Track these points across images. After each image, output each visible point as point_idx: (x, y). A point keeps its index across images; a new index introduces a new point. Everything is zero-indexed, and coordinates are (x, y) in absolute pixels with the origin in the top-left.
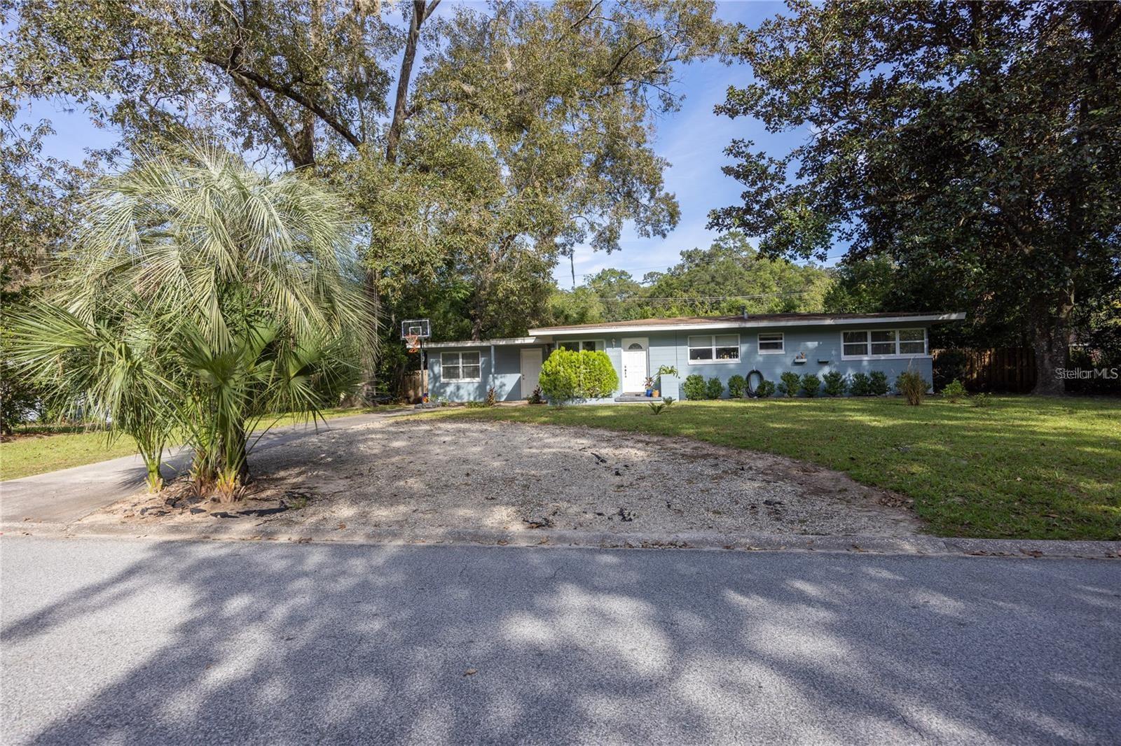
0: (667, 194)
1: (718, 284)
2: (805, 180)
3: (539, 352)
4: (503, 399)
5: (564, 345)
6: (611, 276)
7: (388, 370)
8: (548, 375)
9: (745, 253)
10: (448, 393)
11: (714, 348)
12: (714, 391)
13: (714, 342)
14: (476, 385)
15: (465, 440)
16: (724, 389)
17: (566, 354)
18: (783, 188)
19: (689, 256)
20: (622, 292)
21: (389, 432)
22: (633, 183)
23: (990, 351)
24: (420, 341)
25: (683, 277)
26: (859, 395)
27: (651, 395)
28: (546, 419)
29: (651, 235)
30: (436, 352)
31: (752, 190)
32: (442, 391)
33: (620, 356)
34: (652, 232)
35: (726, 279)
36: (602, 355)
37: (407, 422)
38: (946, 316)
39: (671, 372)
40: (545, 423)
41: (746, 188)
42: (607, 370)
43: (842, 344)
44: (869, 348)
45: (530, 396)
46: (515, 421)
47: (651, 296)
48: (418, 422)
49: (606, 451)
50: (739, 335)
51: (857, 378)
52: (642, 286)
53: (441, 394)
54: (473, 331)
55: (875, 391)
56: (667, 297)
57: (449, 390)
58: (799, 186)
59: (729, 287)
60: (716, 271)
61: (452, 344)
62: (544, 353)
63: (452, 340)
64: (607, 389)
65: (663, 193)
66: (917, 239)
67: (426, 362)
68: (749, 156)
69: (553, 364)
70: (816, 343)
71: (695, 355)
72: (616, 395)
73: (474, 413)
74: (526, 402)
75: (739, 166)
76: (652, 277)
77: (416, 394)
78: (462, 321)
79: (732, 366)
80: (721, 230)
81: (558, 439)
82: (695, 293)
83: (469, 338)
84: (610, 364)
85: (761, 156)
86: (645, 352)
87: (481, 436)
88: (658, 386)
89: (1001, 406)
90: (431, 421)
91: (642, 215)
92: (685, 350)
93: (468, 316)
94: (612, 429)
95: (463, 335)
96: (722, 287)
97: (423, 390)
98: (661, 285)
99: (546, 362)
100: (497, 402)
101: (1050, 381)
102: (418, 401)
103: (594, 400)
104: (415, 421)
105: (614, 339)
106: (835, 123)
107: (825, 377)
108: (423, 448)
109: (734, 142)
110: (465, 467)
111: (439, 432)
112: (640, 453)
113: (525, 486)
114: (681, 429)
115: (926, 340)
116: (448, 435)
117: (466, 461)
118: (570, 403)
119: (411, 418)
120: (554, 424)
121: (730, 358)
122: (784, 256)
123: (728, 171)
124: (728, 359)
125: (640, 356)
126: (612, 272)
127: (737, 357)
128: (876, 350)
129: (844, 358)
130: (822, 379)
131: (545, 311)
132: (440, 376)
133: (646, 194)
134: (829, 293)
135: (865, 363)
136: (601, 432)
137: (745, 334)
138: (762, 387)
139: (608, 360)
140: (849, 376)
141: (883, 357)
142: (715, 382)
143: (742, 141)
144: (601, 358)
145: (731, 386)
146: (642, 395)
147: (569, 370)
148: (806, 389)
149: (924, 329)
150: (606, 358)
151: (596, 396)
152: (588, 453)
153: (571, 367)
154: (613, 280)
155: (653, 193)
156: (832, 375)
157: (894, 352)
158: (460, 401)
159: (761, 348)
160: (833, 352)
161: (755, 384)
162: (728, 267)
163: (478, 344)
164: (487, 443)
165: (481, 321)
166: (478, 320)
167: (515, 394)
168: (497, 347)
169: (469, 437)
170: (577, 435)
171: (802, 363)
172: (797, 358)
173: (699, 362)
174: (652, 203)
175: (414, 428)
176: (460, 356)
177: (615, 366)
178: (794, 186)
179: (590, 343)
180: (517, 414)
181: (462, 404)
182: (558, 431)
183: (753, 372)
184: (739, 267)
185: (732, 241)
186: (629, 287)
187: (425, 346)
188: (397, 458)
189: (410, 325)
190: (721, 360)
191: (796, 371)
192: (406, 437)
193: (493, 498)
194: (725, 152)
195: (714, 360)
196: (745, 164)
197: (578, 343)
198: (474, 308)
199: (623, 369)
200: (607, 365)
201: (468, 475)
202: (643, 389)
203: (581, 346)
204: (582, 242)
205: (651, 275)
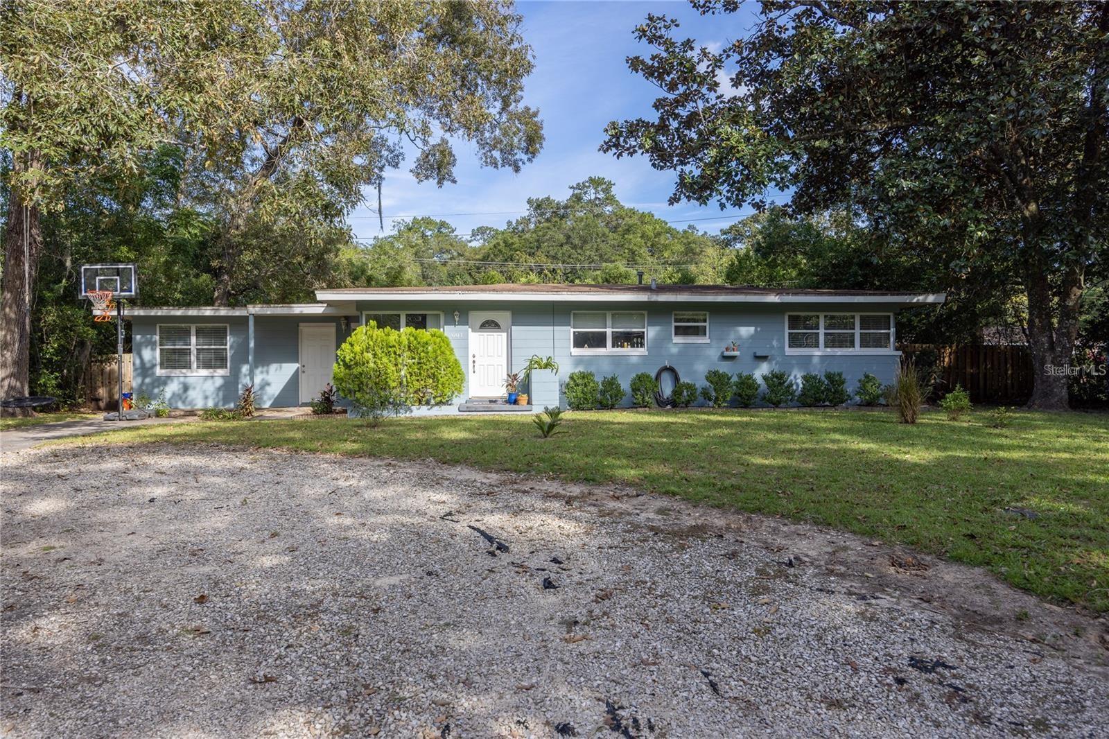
0: (528, 109)
1: (574, 247)
2: (743, 91)
3: (331, 329)
4: (267, 405)
5: (376, 318)
6: (426, 228)
7: (58, 352)
8: (347, 366)
9: (609, 208)
10: (168, 395)
11: (609, 331)
12: (607, 397)
13: (609, 322)
14: (219, 382)
15: (197, 495)
16: (624, 395)
17: (378, 333)
18: (712, 96)
19: (539, 207)
20: (442, 251)
21: (32, 476)
22: (477, 85)
23: (950, 347)
24: (119, 304)
25: (528, 236)
26: (810, 406)
27: (516, 402)
28: (356, 446)
29: (500, 166)
30: (149, 323)
31: (671, 96)
32: (156, 391)
33: (467, 339)
34: (500, 162)
35: (585, 242)
36: (439, 337)
37: (76, 454)
38: (921, 298)
39: (548, 365)
40: (353, 454)
41: (662, 93)
42: (447, 361)
43: (787, 331)
44: (822, 338)
45: (316, 401)
46: (296, 448)
47: (485, 258)
48: (101, 452)
49: (495, 521)
50: (645, 313)
51: (807, 381)
52: (470, 245)
53: (155, 397)
54: (216, 294)
55: (831, 401)
56: (506, 260)
57: (172, 388)
58: (735, 98)
59: (588, 253)
60: (573, 229)
61: (179, 312)
62: (338, 330)
63: (179, 304)
64: (446, 391)
65: (521, 106)
66: (905, 184)
67: (128, 340)
68: (669, 44)
69: (357, 349)
70: (752, 329)
71: (581, 340)
72: (458, 401)
73: (217, 432)
74: (309, 410)
75: (653, 58)
76: (482, 233)
77: (111, 395)
78: (197, 276)
79: (634, 360)
80: (620, 154)
81: (390, 491)
82: (544, 259)
83: (210, 302)
84: (452, 350)
85: (688, 44)
86: (505, 335)
87: (233, 484)
88: (526, 387)
89: (1024, 427)
90: (132, 449)
91: (487, 135)
92: (566, 333)
93: (208, 270)
94: (485, 468)
95: (200, 297)
96: (579, 251)
97: (121, 388)
98: (498, 244)
99: (343, 346)
100: (257, 409)
101: (1052, 391)
102: (113, 406)
103: (424, 408)
104: (95, 450)
105: (458, 312)
106: (790, 8)
107: (765, 378)
108: (103, 516)
109: (651, 19)
110: (195, 570)
111: (144, 475)
112: (570, 527)
113: (346, 631)
114: (608, 466)
115: (892, 330)
116: (162, 483)
117: (197, 554)
118: (388, 415)
119: (90, 443)
120: (371, 455)
121: (633, 346)
122: (719, 197)
123: (635, 63)
124: (629, 348)
125: (497, 340)
126: (428, 222)
127: (642, 345)
128: (833, 342)
129: (789, 351)
130: (760, 381)
131: (337, 267)
132: (154, 366)
133: (496, 103)
134: (733, 264)
135: (815, 361)
136: (466, 474)
137: (655, 311)
138: (677, 392)
139: (448, 345)
140: (797, 378)
141: (839, 351)
142: (611, 383)
143: (663, 19)
144: (438, 340)
145: (635, 390)
146: (500, 401)
147: (385, 360)
148: (740, 395)
149: (891, 314)
150: (444, 340)
151: (428, 403)
152: (462, 526)
153: (388, 354)
154: (429, 233)
155: (506, 104)
156: (775, 375)
157: (852, 345)
158: (189, 408)
159: (676, 334)
160: (775, 343)
161: (667, 389)
162: (587, 226)
163: (223, 312)
164: (244, 503)
165: (231, 277)
166: (226, 277)
167: (288, 396)
168: (259, 319)
169: (206, 486)
170: (425, 482)
171: (732, 358)
172: (727, 349)
173: (587, 351)
174: (505, 117)
175: (91, 467)
176: (193, 331)
177: (458, 354)
178: (727, 97)
179: (419, 316)
180: (297, 435)
181: (192, 413)
182: (385, 474)
183: (665, 369)
184: (601, 224)
185: (593, 191)
186: (451, 245)
187: (126, 312)
188: (33, 546)
189: (96, 273)
190: (620, 349)
191: (724, 368)
192: (65, 488)
193: (268, 680)
194: (636, 34)
195: (609, 350)
196: (664, 55)
197: (399, 316)
198: (219, 256)
199: (471, 359)
200: (448, 353)
201: (202, 600)
202: (501, 392)
203: (403, 320)
204: (396, 166)
205: (481, 231)
